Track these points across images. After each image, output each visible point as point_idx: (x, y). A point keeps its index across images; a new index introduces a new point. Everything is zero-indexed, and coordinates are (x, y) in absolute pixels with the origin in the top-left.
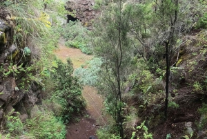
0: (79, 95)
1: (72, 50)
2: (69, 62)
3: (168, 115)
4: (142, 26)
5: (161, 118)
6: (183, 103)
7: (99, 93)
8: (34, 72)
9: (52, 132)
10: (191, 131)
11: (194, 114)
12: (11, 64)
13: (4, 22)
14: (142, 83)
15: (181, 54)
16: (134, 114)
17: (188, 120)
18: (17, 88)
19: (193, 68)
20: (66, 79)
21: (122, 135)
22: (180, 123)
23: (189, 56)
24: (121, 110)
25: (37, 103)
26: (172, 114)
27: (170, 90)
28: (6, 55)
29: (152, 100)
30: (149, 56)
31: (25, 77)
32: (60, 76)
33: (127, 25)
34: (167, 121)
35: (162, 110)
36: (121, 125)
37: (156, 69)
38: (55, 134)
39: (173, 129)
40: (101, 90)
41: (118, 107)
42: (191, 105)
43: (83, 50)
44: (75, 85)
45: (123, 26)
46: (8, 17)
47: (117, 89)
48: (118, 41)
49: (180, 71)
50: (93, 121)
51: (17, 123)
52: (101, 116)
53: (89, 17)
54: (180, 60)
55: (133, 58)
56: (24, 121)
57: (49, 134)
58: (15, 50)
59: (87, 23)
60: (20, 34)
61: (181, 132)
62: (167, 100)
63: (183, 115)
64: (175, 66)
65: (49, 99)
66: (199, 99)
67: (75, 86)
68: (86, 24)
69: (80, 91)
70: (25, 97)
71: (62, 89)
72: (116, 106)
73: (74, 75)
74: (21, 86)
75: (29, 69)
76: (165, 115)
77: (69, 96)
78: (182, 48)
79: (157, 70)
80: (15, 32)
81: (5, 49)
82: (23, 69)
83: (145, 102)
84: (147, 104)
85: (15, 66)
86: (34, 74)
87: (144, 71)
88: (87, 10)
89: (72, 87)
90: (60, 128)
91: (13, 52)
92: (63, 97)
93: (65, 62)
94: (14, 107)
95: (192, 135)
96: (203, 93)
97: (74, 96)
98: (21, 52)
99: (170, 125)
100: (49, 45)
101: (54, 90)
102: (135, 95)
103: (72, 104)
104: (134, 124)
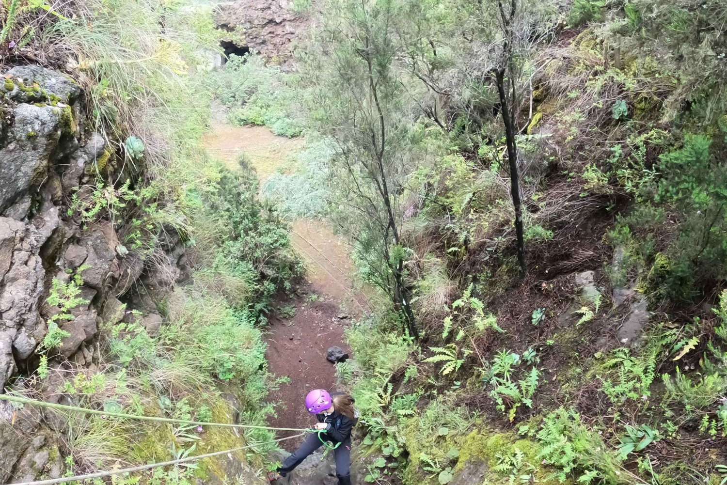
0: (283, 245)
1: (247, 131)
2: (244, 164)
3: (527, 262)
4: (425, 40)
5: (510, 271)
6: (561, 225)
7: (336, 232)
8: (159, 201)
9: (233, 351)
10: (593, 294)
11: (596, 248)
12: (100, 185)
13: (64, 77)
14: (447, 190)
15: (537, 101)
16: (436, 274)
17: (581, 268)
18: (122, 250)
19: (575, 130)
20: (244, 210)
21: (414, 332)
22: (562, 278)
23: (560, 101)
24: (401, 269)
25: (179, 282)
26: (537, 257)
27: (523, 198)
28: (81, 163)
29: (479, 231)
30: (453, 116)
31: (139, 217)
32: (227, 205)
33: (387, 42)
34: (528, 276)
35: (509, 251)
36: (408, 308)
37: (477, 147)
38: (240, 355)
39: (547, 295)
40: (341, 224)
41: (392, 260)
42: (584, 226)
43: (277, 127)
44: (268, 221)
45: (376, 47)
46: (71, 64)
47: (383, 214)
48: (367, 89)
49: (543, 143)
50: (329, 309)
51: (139, 339)
52: (349, 293)
53: (277, 40)
54: (538, 116)
55: (414, 128)
56: (153, 333)
57: (226, 355)
58: (104, 147)
59: (274, 55)
60: (109, 103)
61: (567, 299)
62: (519, 225)
63: (567, 256)
64: (525, 132)
65: (209, 266)
66: (603, 209)
67: (271, 226)
68: (275, 58)
69: (283, 236)
70: (148, 271)
71: (236, 239)
72: (387, 257)
73: (261, 197)
74: (132, 242)
75: (146, 192)
76: (521, 262)
77: (258, 254)
78: (538, 83)
79: (480, 151)
80: (96, 102)
81: (76, 148)
82: (130, 195)
83: (462, 238)
84: (466, 242)
85: (111, 188)
86: (162, 206)
87: (448, 158)
88: (271, 21)
89: (262, 228)
90: (249, 339)
91: (100, 155)
92: (243, 258)
93: (234, 167)
94: (123, 299)
95: (598, 303)
96: (610, 191)
97: (271, 251)
98: (120, 152)
99: (538, 287)
100: (189, 125)
101: (219, 241)
102: (432, 224)
103: (270, 272)
104: (442, 298)
